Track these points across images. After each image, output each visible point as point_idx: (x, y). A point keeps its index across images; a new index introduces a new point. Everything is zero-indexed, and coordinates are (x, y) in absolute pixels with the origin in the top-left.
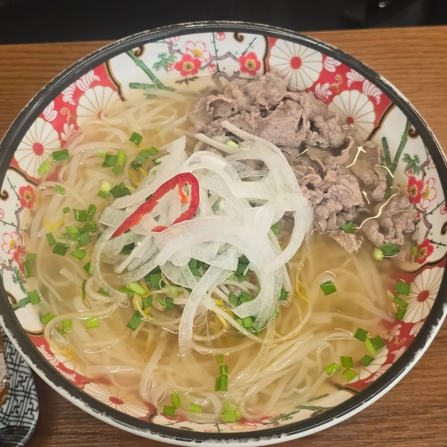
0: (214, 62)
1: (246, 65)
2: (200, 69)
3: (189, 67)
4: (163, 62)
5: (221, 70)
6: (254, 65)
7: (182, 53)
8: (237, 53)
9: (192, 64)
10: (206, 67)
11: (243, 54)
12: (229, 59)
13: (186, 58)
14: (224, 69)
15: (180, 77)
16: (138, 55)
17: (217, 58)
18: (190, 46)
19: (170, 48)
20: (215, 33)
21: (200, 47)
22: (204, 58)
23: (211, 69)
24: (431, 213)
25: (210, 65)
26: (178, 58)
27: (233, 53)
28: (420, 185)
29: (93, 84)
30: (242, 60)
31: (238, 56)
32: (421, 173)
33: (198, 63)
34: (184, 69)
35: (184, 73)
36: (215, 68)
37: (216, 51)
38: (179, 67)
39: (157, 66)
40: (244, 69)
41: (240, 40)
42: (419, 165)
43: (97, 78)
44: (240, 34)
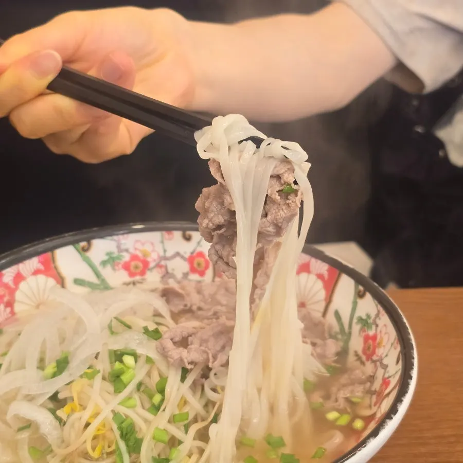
0: (163, 263)
1: (195, 265)
2: (149, 269)
3: (136, 267)
4: (111, 260)
5: (170, 270)
6: (203, 264)
7: (130, 253)
8: (185, 253)
9: (140, 265)
10: (154, 267)
11: (192, 253)
12: (178, 259)
13: (134, 258)
14: (173, 270)
15: (127, 279)
16: (85, 250)
17: (166, 258)
18: (139, 246)
19: (118, 247)
20: (164, 233)
21: (148, 248)
22: (153, 258)
23: (159, 270)
24: (387, 356)
25: (158, 266)
26: (126, 257)
27: (182, 252)
28: (374, 338)
29: (36, 272)
30: (191, 260)
31: (187, 255)
32: (374, 327)
33: (146, 264)
34: (132, 268)
35: (132, 275)
36: (163, 270)
37: (165, 251)
38: (126, 267)
39: (104, 263)
40: (193, 270)
41: (188, 238)
42: (370, 321)
43: (42, 267)
44: (188, 233)
